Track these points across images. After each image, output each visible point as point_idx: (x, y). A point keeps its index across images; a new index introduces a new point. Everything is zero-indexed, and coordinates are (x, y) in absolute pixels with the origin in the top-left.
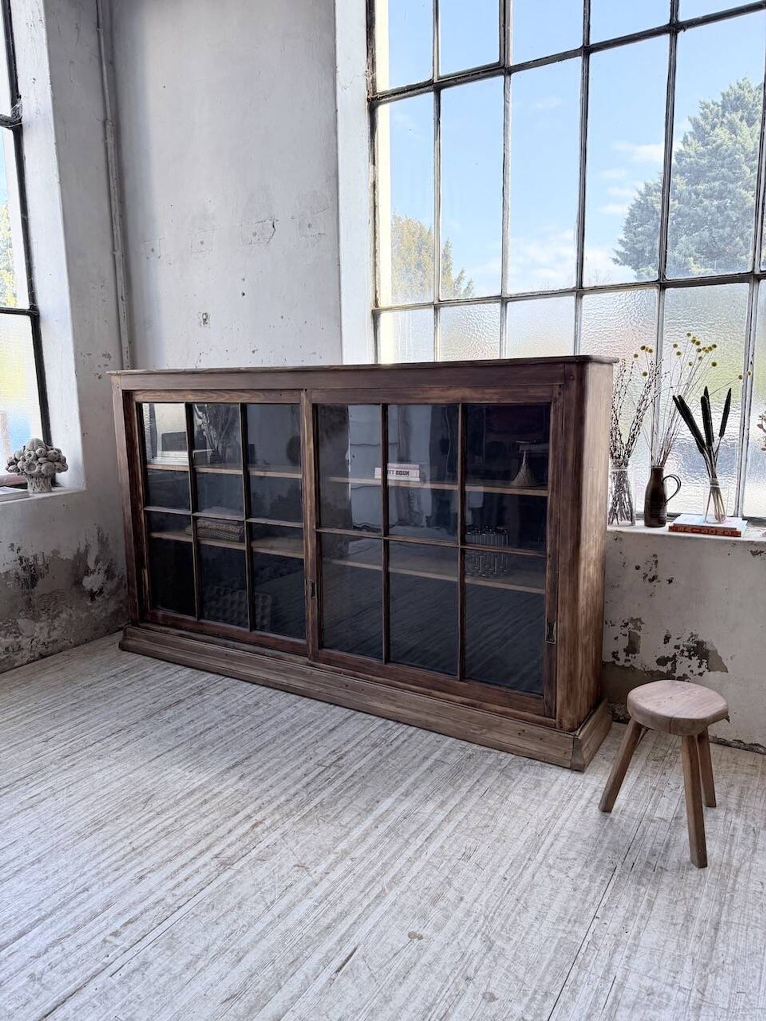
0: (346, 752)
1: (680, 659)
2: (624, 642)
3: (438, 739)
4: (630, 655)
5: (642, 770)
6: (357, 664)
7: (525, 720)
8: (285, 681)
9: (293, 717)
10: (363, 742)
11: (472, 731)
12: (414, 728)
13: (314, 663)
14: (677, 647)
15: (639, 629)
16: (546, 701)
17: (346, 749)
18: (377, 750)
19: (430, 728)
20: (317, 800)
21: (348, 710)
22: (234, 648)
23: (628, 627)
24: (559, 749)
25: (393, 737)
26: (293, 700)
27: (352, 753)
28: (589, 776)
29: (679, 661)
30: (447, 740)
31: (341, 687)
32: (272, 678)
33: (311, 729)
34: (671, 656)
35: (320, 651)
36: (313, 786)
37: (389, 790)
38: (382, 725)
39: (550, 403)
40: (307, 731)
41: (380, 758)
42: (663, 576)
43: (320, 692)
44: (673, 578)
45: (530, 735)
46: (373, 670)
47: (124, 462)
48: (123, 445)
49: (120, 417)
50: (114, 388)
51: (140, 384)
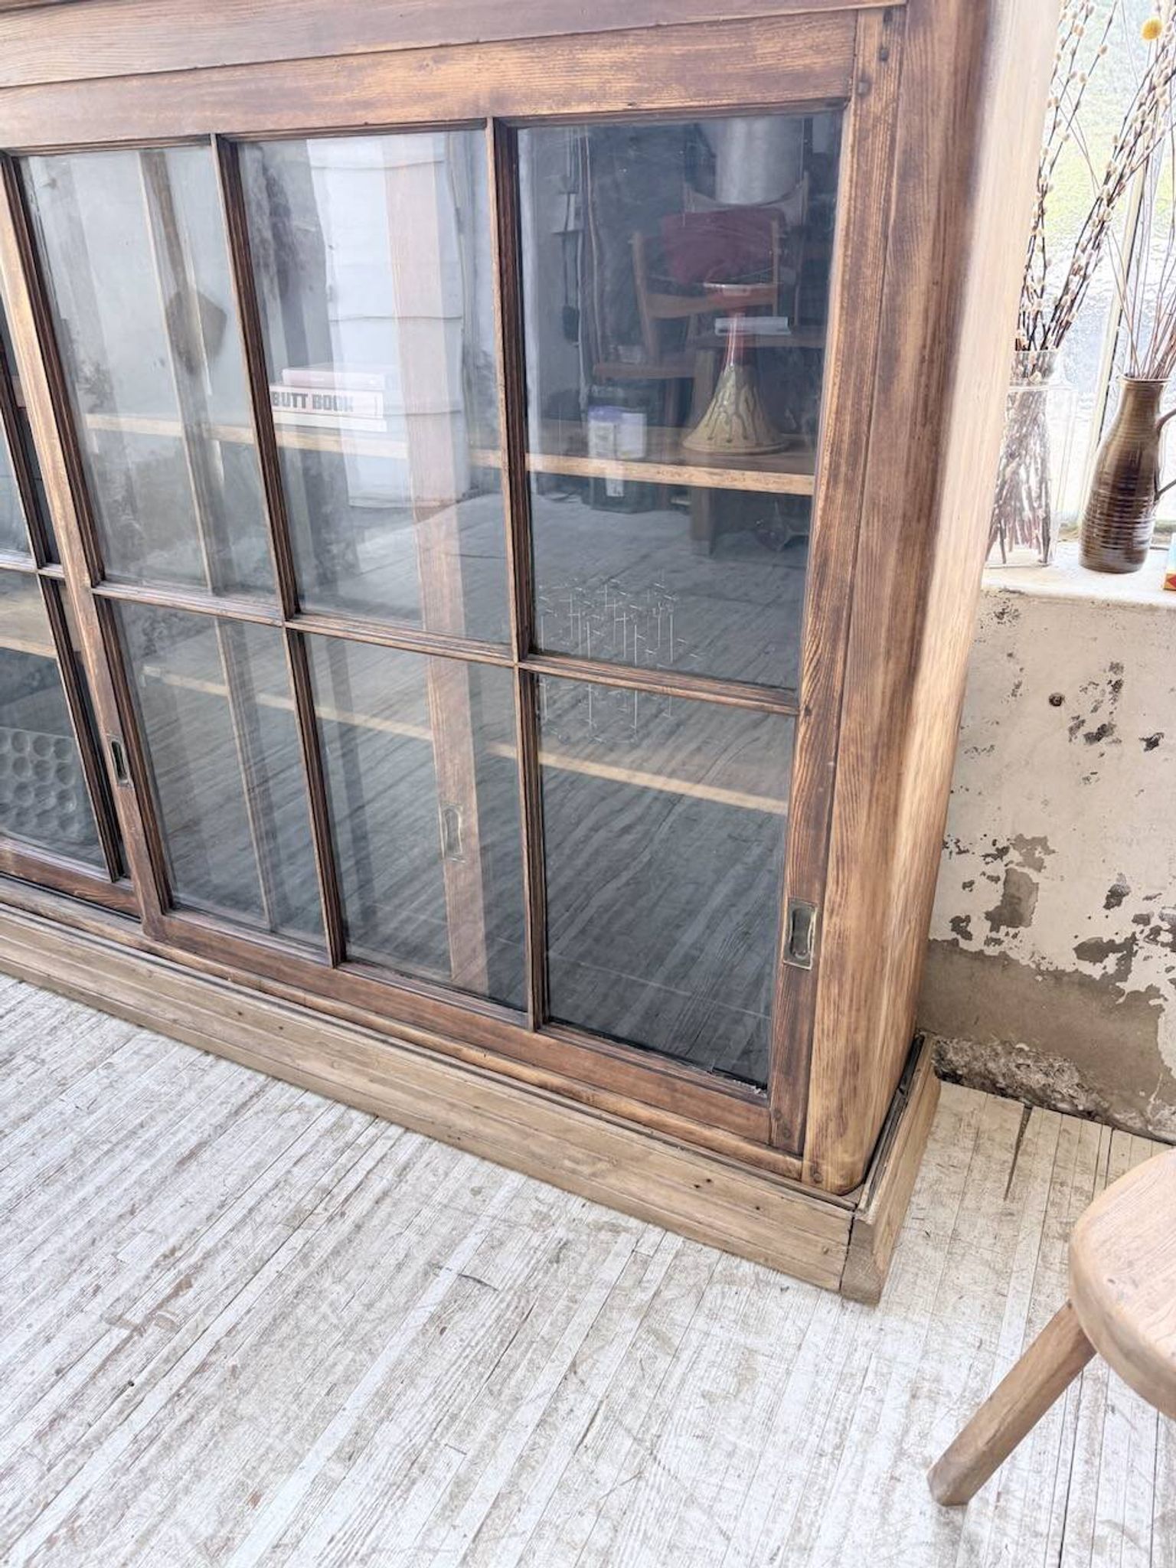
0: (207, 1256)
1: (1144, 948)
2: (991, 897)
3: (476, 1183)
4: (1003, 929)
5: (1036, 1285)
6: (262, 960)
7: (716, 1153)
8: (93, 985)
9: (92, 1106)
10: (266, 1207)
11: (567, 1163)
12: (417, 1139)
13: (159, 946)
14: (1142, 919)
15: (1039, 867)
16: (778, 1111)
17: (206, 1243)
18: (298, 1240)
20: (65, 1503)
21: (249, 1073)
23: (1006, 859)
24: (808, 1241)
25: (355, 1179)
26: (111, 1039)
27: (223, 1259)
28: (892, 1322)
29: (1141, 954)
30: (499, 1184)
31: (226, 1015)
33: (129, 1155)
34: (1119, 940)
35: (164, 917)
36: (68, 1430)
37: (301, 1438)
38: (329, 1131)
39: (840, 101)
40: (115, 1165)
41: (301, 1275)
42: (1133, 727)
44: (1161, 735)
45: (727, 1193)
46: (307, 978)
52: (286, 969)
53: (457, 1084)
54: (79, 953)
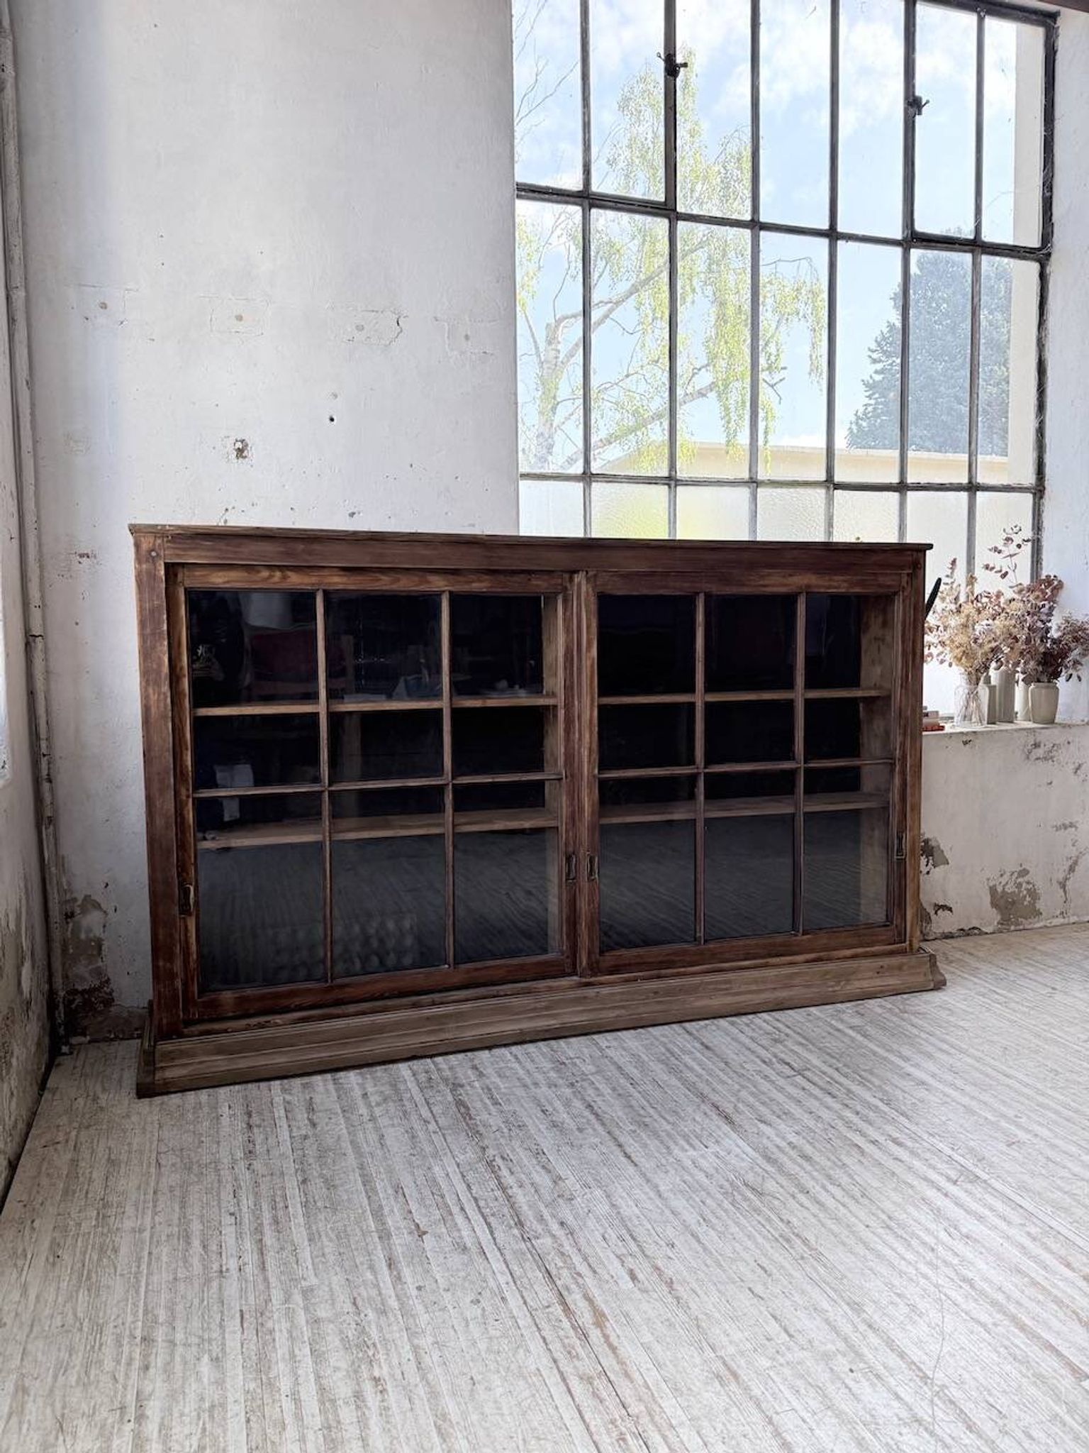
6: (660, 959)
7: (875, 955)
11: (829, 990)
13: (592, 979)
16: (896, 925)
19: (780, 1006)
22: (434, 1004)
24: (919, 973)
31: (648, 998)
32: (526, 1025)
35: (600, 960)
39: (895, 593)
43: (617, 1017)
45: (890, 968)
46: (687, 958)
47: (162, 705)
48: (159, 672)
49: (156, 614)
50: (139, 559)
51: (217, 554)
52: (674, 959)
53: (777, 976)
54: (544, 1004)
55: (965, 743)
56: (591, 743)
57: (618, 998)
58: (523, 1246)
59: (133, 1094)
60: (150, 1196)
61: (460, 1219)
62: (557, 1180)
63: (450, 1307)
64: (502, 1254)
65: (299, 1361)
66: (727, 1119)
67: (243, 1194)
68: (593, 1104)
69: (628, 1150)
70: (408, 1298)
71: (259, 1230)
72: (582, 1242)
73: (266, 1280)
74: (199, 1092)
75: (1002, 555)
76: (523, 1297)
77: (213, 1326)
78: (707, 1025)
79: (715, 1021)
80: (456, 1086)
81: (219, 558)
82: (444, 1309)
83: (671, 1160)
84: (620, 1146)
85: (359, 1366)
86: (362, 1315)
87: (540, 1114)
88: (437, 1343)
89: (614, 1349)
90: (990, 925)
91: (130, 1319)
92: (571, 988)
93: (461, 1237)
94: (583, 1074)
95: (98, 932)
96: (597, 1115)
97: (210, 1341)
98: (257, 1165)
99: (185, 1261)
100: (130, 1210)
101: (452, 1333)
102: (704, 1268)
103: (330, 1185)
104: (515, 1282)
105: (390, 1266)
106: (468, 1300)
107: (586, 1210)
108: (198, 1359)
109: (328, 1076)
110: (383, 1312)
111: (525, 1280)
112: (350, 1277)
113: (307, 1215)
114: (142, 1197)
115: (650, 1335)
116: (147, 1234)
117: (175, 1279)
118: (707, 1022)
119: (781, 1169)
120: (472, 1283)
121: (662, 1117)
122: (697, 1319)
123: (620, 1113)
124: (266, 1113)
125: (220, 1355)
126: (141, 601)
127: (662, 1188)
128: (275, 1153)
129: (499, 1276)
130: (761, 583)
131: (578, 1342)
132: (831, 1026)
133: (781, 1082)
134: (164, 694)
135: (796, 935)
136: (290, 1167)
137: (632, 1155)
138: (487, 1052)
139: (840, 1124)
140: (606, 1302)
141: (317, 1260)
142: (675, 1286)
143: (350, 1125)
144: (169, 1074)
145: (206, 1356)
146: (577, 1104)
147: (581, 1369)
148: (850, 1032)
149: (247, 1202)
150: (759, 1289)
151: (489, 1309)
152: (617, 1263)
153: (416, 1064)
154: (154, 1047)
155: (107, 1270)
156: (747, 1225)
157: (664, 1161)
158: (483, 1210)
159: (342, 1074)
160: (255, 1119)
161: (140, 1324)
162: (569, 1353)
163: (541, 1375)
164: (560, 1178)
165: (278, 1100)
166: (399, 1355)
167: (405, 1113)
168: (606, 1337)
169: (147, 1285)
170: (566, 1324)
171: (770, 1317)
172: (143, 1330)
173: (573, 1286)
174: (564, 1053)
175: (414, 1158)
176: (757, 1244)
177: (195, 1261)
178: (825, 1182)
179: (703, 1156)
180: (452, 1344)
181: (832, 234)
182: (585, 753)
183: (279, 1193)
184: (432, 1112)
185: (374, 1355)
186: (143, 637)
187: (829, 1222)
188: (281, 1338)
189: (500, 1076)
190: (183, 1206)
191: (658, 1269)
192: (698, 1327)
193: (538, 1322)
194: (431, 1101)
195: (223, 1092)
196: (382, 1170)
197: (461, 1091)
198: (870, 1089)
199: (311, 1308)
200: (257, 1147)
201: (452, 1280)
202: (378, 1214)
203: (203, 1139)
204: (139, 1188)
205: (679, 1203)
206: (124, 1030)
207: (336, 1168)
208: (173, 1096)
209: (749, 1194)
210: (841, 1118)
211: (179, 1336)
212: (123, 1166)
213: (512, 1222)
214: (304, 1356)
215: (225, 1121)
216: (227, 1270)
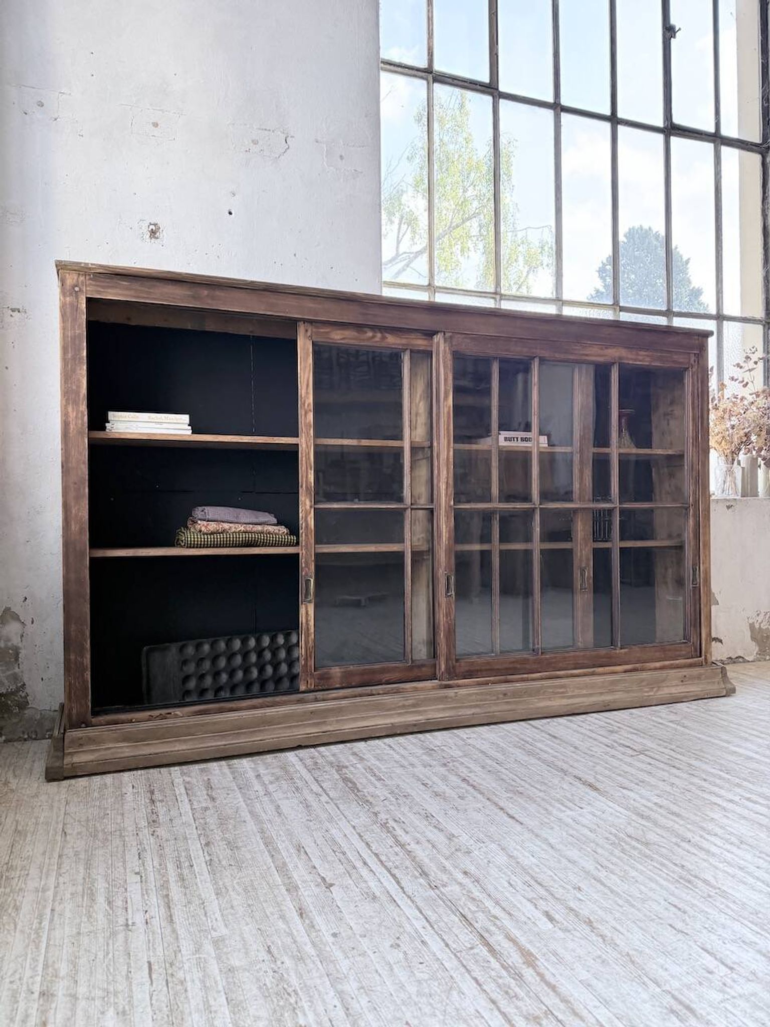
7: (678, 667)
8: (421, 717)
13: (451, 682)
19: (607, 708)
31: (498, 699)
32: (396, 720)
35: (458, 664)
39: (686, 369)
43: (473, 714)
45: (692, 678)
46: (527, 666)
47: (80, 422)
48: (78, 393)
49: (77, 342)
50: (64, 293)
51: (132, 293)
52: (519, 666)
53: (603, 682)
54: (410, 702)
55: (728, 507)
56: (447, 478)
57: (474, 697)
58: (432, 893)
59: (43, 778)
60: (55, 860)
61: (364, 872)
62: (451, 837)
63: (370, 953)
64: (413, 901)
65: (216, 1012)
66: (591, 786)
67: (148, 856)
68: (467, 778)
69: (510, 812)
70: (325, 945)
71: (165, 886)
72: (490, 888)
73: (174, 931)
74: (104, 776)
75: (743, 370)
76: (443, 940)
77: (119, 978)
78: (549, 722)
79: (555, 719)
80: (340, 768)
81: (135, 297)
82: (364, 954)
83: (552, 819)
84: (502, 809)
85: (282, 1015)
86: (279, 963)
87: (422, 787)
88: (363, 988)
89: (553, 988)
90: (751, 655)
91: (28, 973)
92: (434, 688)
93: (369, 887)
94: (452, 756)
95: (16, 641)
96: (472, 786)
97: (116, 994)
98: (161, 832)
99: (90, 917)
100: (34, 871)
101: (377, 978)
102: (618, 908)
103: (232, 846)
104: (432, 926)
105: (301, 915)
106: (387, 944)
107: (486, 861)
108: (103, 1013)
109: (223, 763)
110: (300, 958)
111: (442, 924)
112: (263, 928)
113: (212, 872)
114: (47, 861)
115: (584, 972)
116: (50, 893)
117: (79, 933)
118: (548, 720)
119: (656, 823)
120: (387, 928)
121: (532, 786)
122: (628, 955)
123: (494, 785)
124: (168, 792)
125: (127, 1008)
126: (64, 329)
127: (552, 841)
128: (177, 822)
129: (414, 922)
130: (584, 352)
131: (512, 981)
132: (653, 721)
133: (629, 760)
134: (82, 413)
135: (615, 649)
136: (192, 833)
137: (514, 815)
138: (363, 743)
139: (694, 788)
140: (531, 942)
141: (225, 912)
142: (595, 924)
143: (246, 798)
144: (76, 759)
145: (112, 1009)
146: (453, 779)
147: (524, 1008)
148: (671, 724)
149: (152, 861)
150: (680, 925)
151: (411, 953)
152: (530, 906)
153: (302, 753)
154: (64, 734)
155: (7, 927)
156: (645, 870)
157: (546, 820)
158: (386, 864)
159: (235, 761)
160: (157, 796)
161: (39, 979)
162: (507, 993)
163: (483, 1017)
164: (454, 836)
165: (178, 780)
166: (324, 1001)
167: (297, 789)
168: (541, 976)
169: (49, 939)
170: (494, 964)
171: (701, 951)
172: (41, 984)
173: (493, 928)
174: (431, 743)
175: (311, 823)
176: (661, 886)
177: (101, 917)
178: (701, 833)
179: (580, 815)
180: (379, 988)
181: (614, 120)
182: (443, 487)
183: (183, 854)
184: (322, 787)
185: (296, 1003)
186: (65, 361)
187: (721, 865)
188: (194, 990)
189: (378, 759)
190: (88, 866)
191: (571, 909)
192: (633, 962)
193: (464, 962)
194: (319, 779)
195: (126, 775)
196: (281, 833)
197: (344, 770)
198: (706, 763)
199: (224, 957)
200: (161, 818)
201: (367, 926)
202: (282, 869)
203: (109, 812)
204: (44, 853)
205: (574, 854)
206: (35, 732)
207: (237, 832)
208: (80, 779)
209: (634, 843)
210: (692, 784)
211: (82, 990)
212: (29, 835)
213: (417, 874)
214: (220, 1006)
215: (129, 797)
216: (133, 924)
